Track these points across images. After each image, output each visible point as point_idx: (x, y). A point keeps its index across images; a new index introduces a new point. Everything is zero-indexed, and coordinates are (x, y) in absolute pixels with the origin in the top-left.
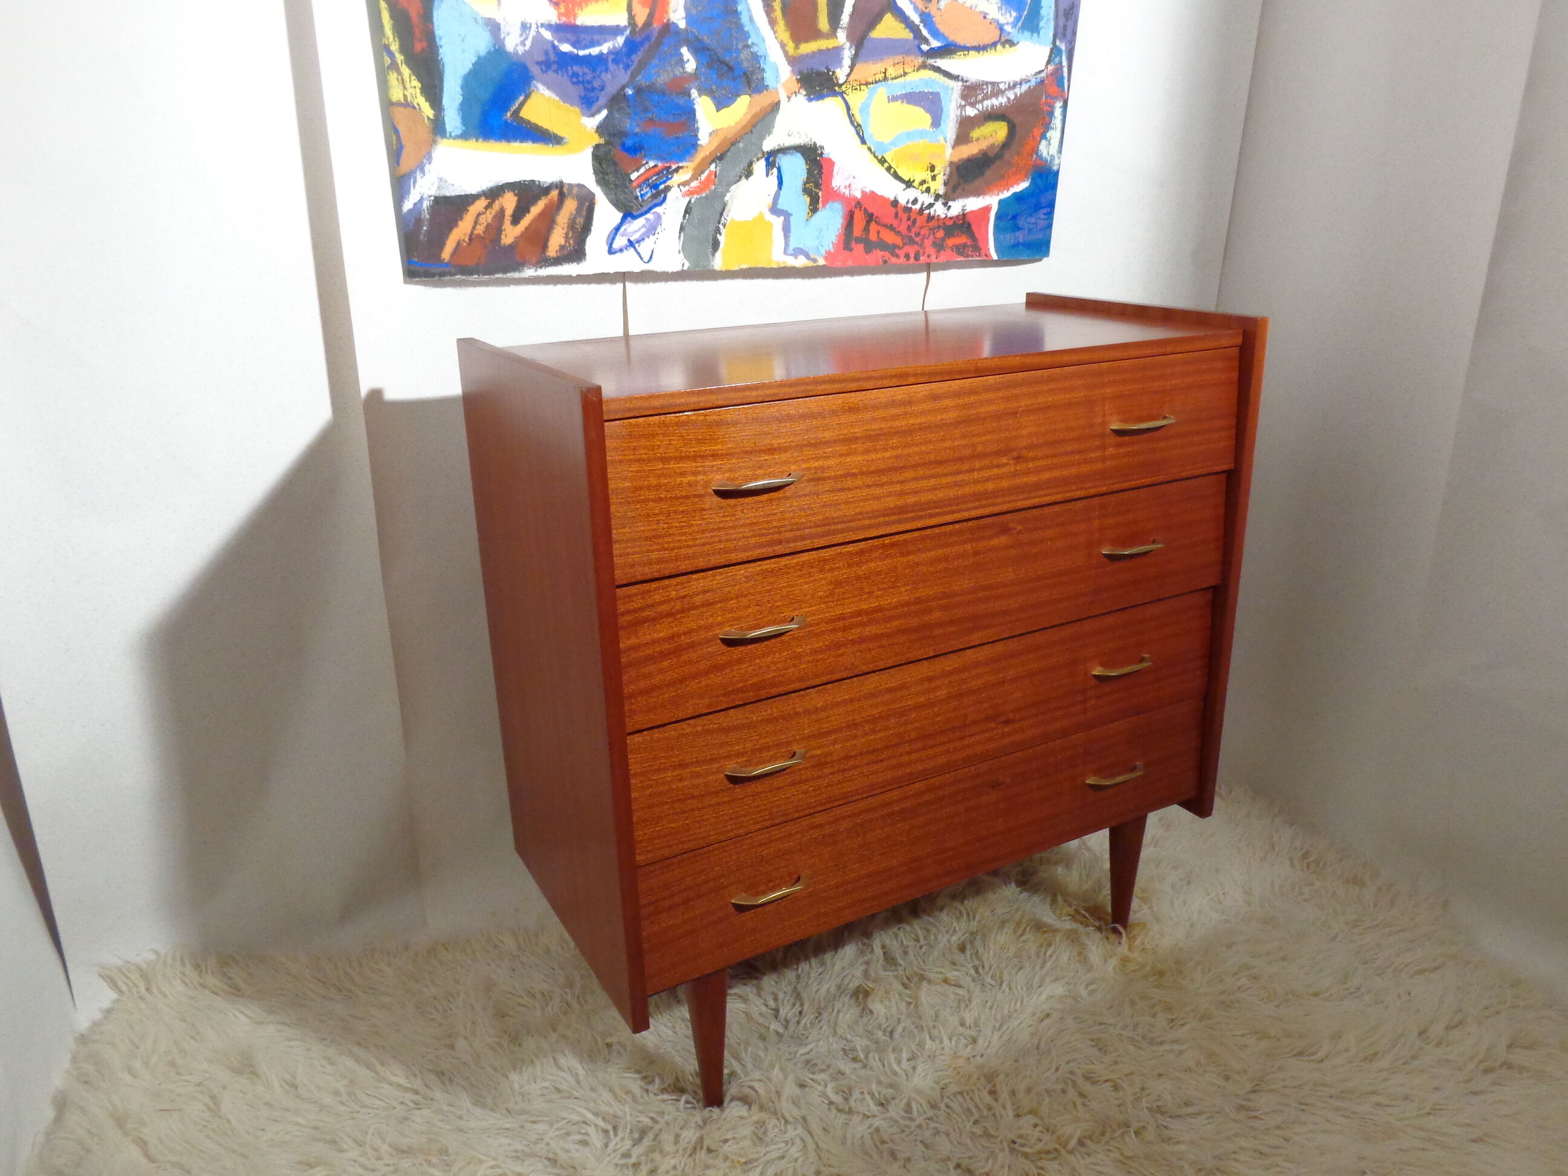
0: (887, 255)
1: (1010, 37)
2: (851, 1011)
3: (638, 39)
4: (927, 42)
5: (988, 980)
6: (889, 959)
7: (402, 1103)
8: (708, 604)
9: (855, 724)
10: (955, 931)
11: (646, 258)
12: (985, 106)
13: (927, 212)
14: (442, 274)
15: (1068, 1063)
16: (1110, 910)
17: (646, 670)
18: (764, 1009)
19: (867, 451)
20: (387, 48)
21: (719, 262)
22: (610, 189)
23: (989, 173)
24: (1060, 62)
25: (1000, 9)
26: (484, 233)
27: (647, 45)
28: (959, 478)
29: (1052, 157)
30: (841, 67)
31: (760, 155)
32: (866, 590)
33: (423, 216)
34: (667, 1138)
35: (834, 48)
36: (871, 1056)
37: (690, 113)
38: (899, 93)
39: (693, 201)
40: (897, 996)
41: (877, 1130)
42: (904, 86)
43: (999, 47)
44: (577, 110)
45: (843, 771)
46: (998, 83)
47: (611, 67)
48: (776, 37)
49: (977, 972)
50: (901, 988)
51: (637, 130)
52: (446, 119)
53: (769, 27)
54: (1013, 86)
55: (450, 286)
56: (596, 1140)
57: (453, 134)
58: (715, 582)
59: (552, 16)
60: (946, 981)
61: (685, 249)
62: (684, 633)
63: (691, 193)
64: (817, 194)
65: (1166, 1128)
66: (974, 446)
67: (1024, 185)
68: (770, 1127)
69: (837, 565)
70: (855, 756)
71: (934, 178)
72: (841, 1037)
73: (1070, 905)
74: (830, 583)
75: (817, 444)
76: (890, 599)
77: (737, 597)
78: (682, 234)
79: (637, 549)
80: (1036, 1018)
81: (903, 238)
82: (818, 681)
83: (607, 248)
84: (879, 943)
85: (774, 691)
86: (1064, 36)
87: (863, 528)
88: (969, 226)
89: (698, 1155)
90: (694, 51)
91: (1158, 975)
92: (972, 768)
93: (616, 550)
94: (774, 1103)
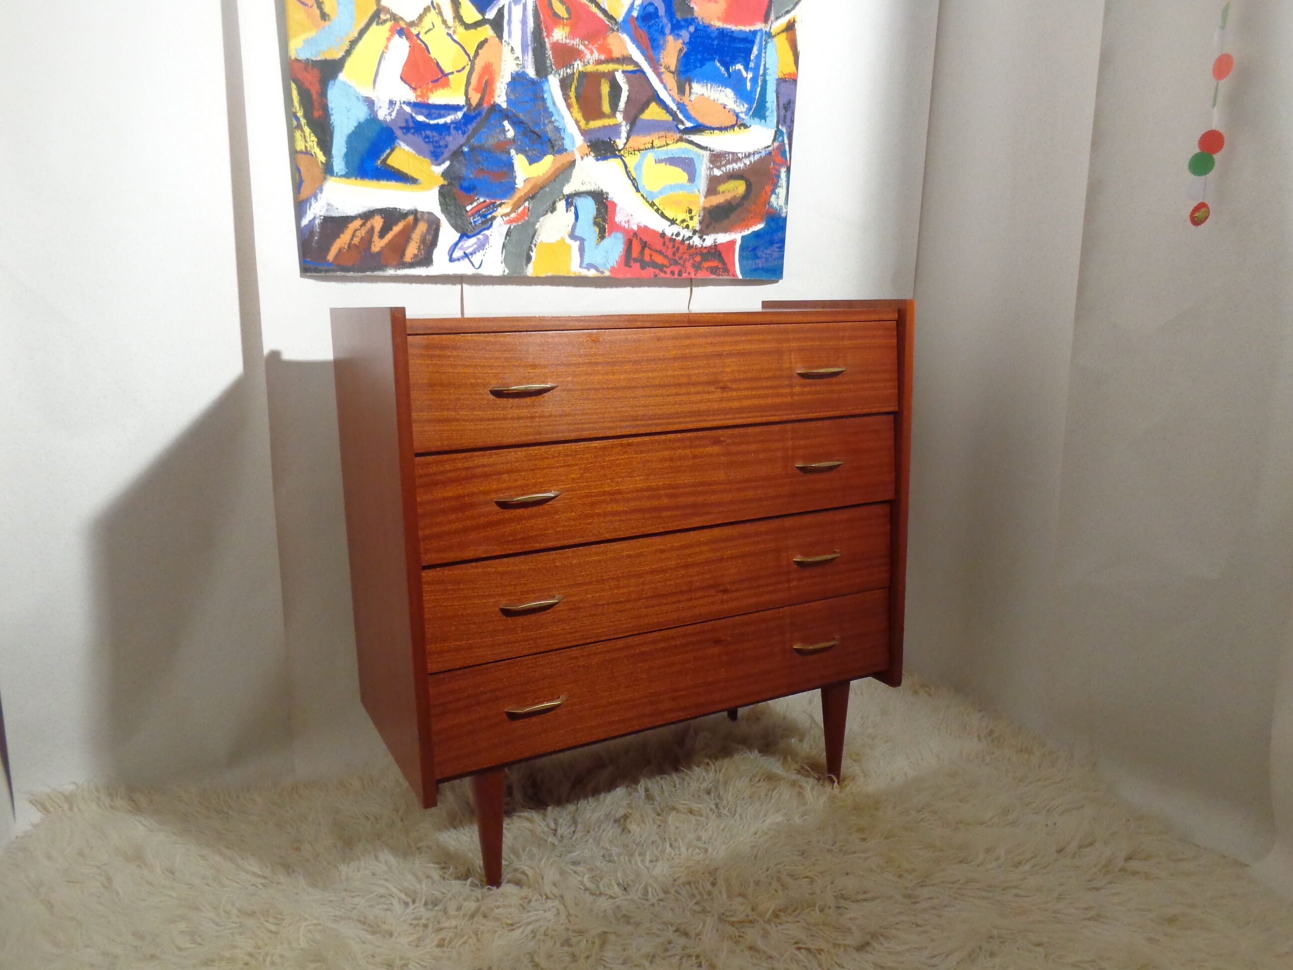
0: (657, 271)
1: (744, 122)
2: (611, 831)
3: (472, 113)
4: (683, 123)
5: (725, 812)
6: (649, 797)
7: (253, 885)
8: (486, 476)
9: (603, 580)
10: (704, 780)
11: (477, 265)
12: (728, 169)
13: (687, 242)
14: (327, 271)
15: (776, 865)
16: (826, 768)
17: (438, 520)
18: (546, 829)
19: (607, 373)
20: (295, 115)
21: (530, 271)
22: (451, 217)
23: (733, 216)
24: (783, 141)
26: (359, 243)
27: (479, 119)
28: (678, 399)
30: (620, 138)
31: (561, 197)
32: (609, 476)
33: (315, 230)
34: (452, 906)
35: (614, 125)
36: (622, 857)
37: (511, 166)
38: (663, 157)
39: (512, 227)
40: (651, 821)
41: (618, 907)
42: (667, 153)
43: (736, 128)
44: (428, 160)
45: (594, 615)
46: (737, 153)
47: (453, 131)
48: (572, 116)
49: (717, 807)
50: (655, 816)
51: (472, 176)
52: (335, 164)
53: (567, 109)
54: (748, 156)
55: (334, 281)
56: (398, 907)
57: (339, 174)
58: (492, 460)
59: (411, 96)
60: (691, 812)
61: (506, 261)
62: (468, 495)
63: (510, 222)
64: (604, 226)
65: (845, 908)
66: (689, 376)
67: (760, 226)
68: (533, 900)
69: (586, 456)
70: (603, 605)
72: (602, 847)
73: (797, 763)
74: (580, 469)
75: (569, 365)
76: (627, 485)
77: (509, 472)
78: (504, 251)
79: (432, 428)
80: (757, 835)
81: (670, 260)
82: (571, 542)
83: (448, 258)
84: (643, 788)
85: (537, 546)
86: (785, 122)
87: (604, 428)
88: (720, 255)
89: (475, 919)
90: (513, 124)
91: (857, 808)
92: (698, 625)
93: (416, 428)
94: (539, 884)
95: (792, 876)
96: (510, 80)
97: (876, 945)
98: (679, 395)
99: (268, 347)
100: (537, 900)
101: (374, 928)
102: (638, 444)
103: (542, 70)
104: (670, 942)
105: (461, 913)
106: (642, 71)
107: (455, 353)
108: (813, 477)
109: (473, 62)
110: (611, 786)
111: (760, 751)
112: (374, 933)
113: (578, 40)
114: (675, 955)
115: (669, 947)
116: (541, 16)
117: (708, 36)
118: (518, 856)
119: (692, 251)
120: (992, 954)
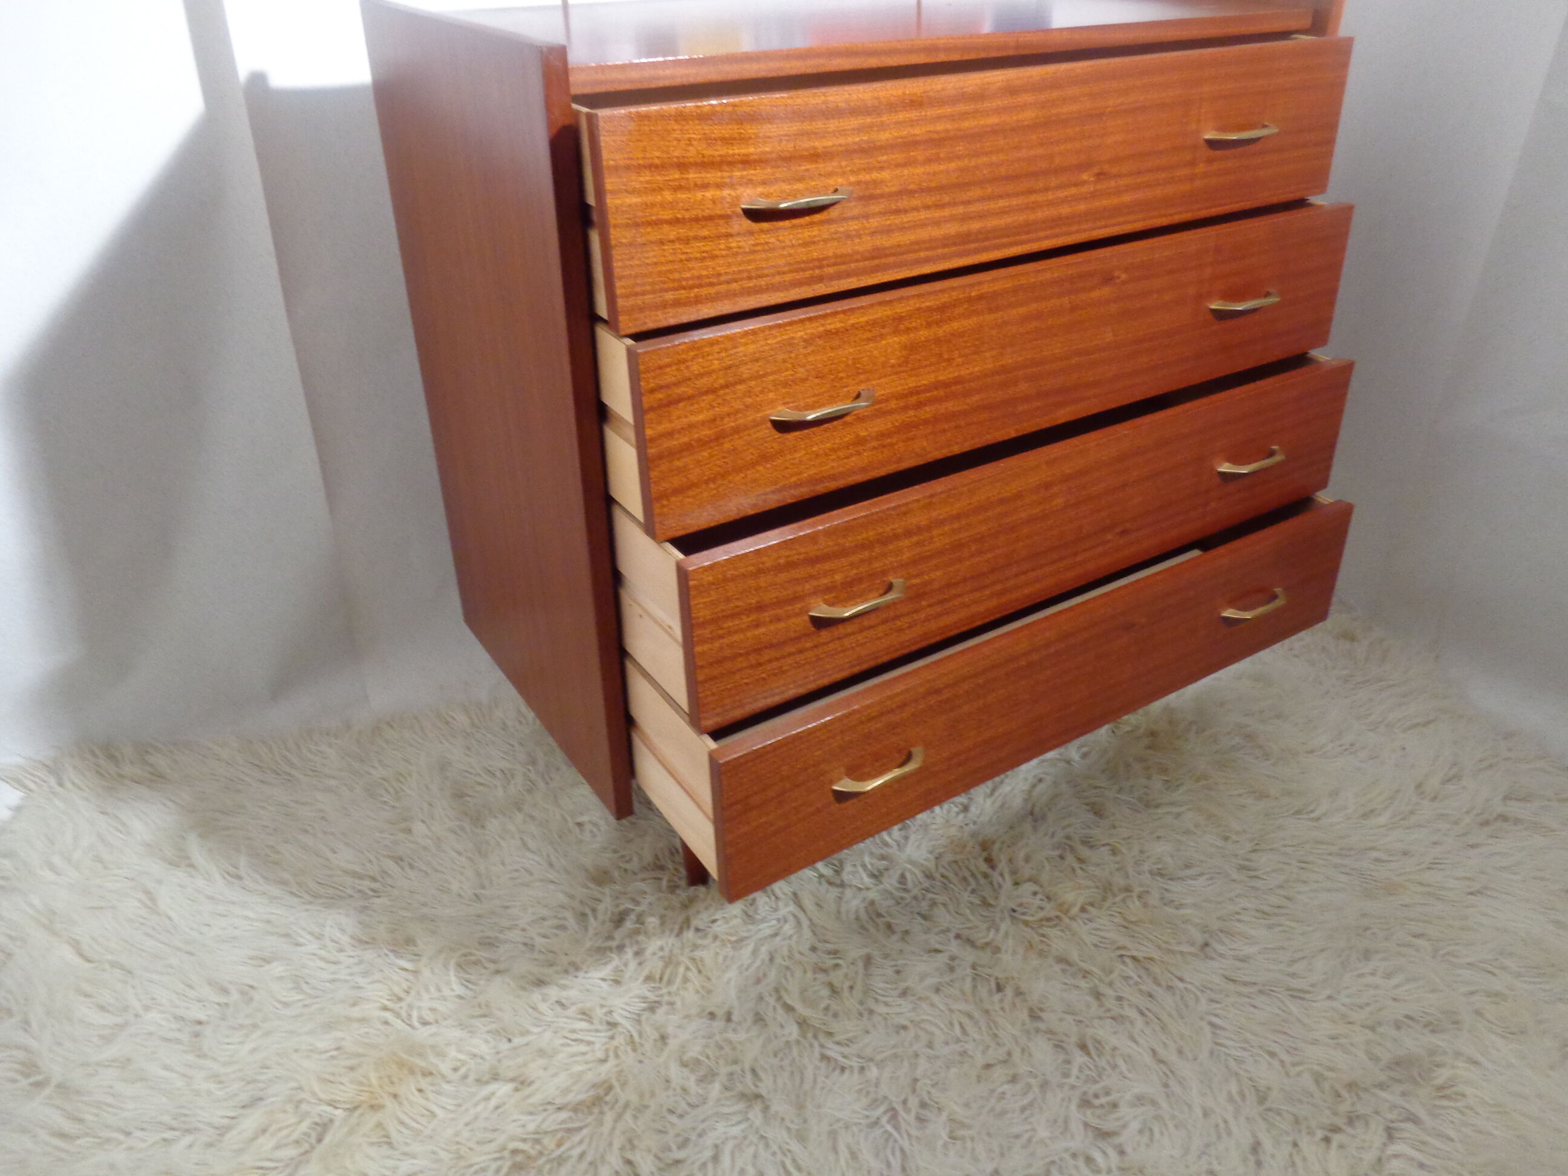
19: (929, 161)
34: (651, 919)
41: (872, 903)
62: (728, 415)
65: (1167, 890)
66: (1051, 156)
68: (760, 905)
95: (1087, 844)
98: (1034, 192)
100: (767, 904)
101: (548, 957)
104: (954, 958)
105: (665, 928)
114: (964, 977)
115: (954, 964)
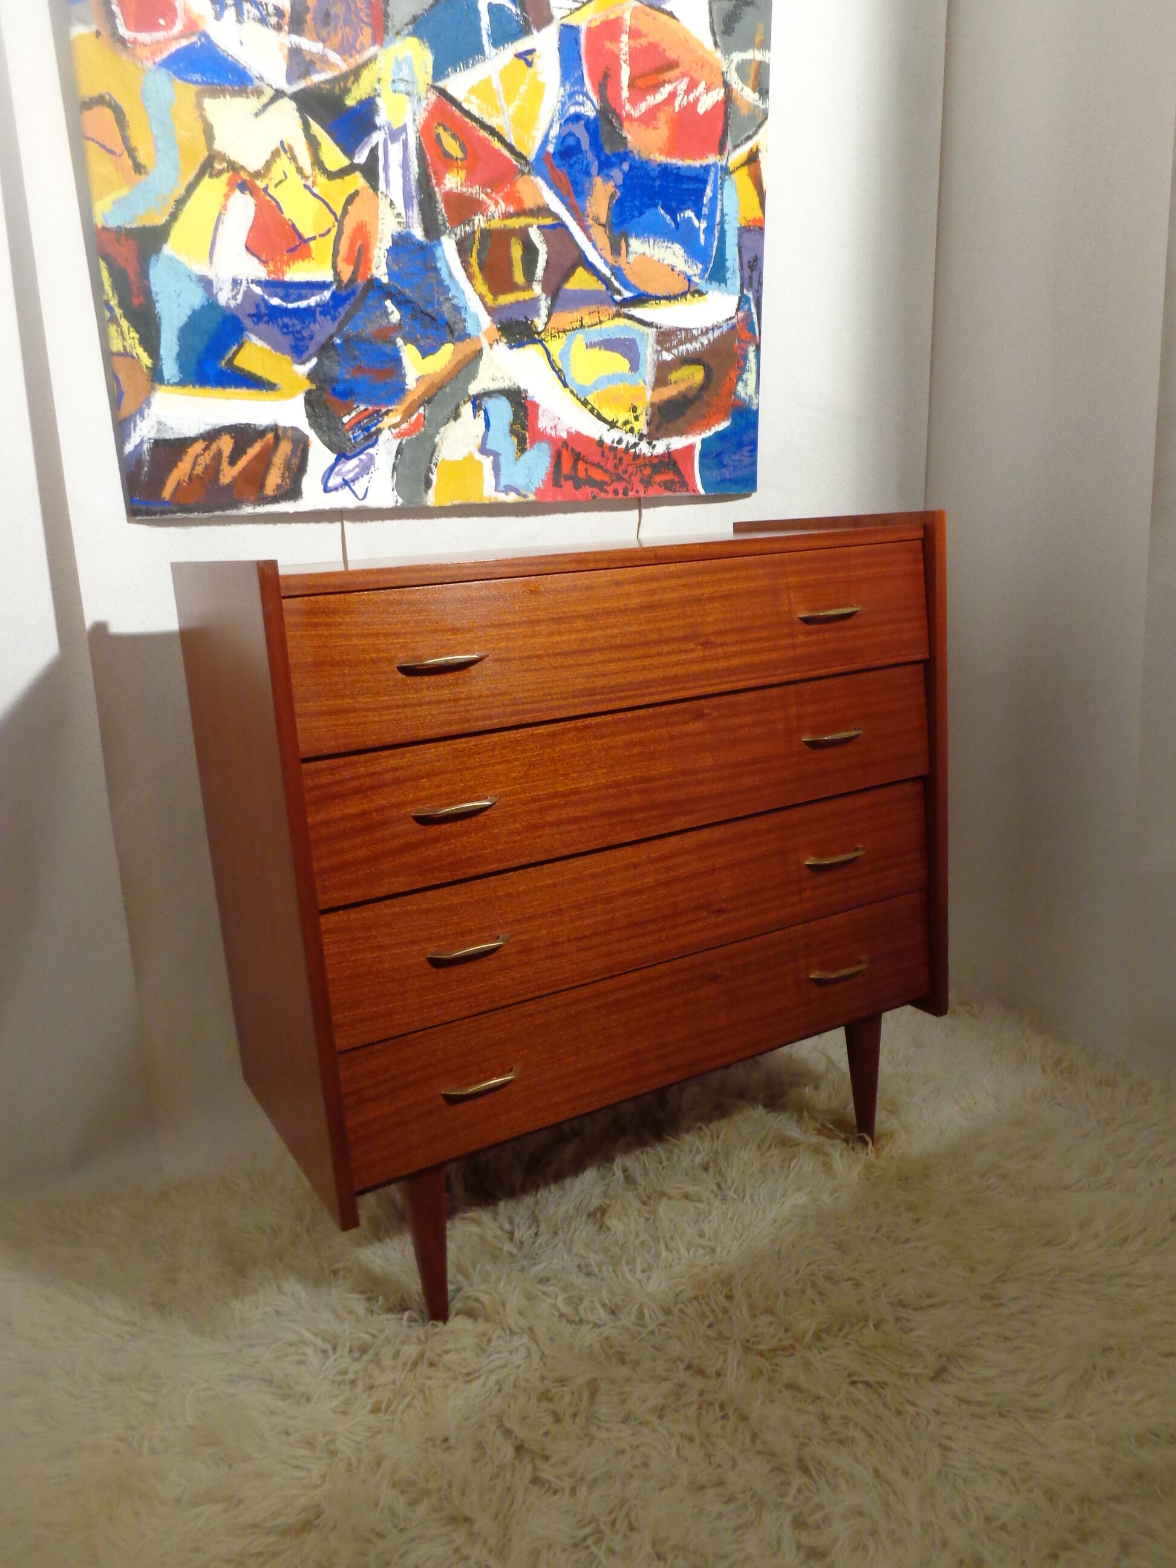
0: (596, 491)
1: (699, 287)
2: (586, 1230)
3: (344, 293)
4: (619, 293)
5: (731, 1194)
6: (629, 1180)
7: (118, 1335)
8: (398, 782)
9: (561, 910)
10: (698, 1151)
11: (361, 495)
12: (680, 351)
13: (633, 450)
14: (163, 512)
15: (808, 1265)
16: (855, 1122)
17: (338, 846)
18: (499, 1232)
19: (551, 634)
20: (107, 304)
21: (431, 499)
22: (323, 432)
23: (689, 413)
24: (749, 309)
25: (686, 262)
26: (203, 473)
27: (353, 299)
28: (647, 662)
29: (751, 398)
30: (539, 316)
31: (466, 399)
32: (562, 772)
33: (143, 458)
34: (387, 1352)
35: (532, 299)
36: (604, 1268)
37: (397, 360)
38: (596, 340)
39: (404, 442)
40: (636, 1213)
41: (607, 1338)
42: (600, 333)
43: (689, 296)
44: (288, 358)
45: (551, 957)
46: (690, 330)
47: (319, 318)
48: (475, 290)
49: (719, 1188)
50: (641, 1205)
51: (347, 377)
52: (164, 367)
53: (468, 281)
54: (705, 332)
55: (173, 525)
56: (314, 1359)
57: (171, 381)
58: (405, 760)
59: (262, 273)
60: (686, 1197)
61: (398, 487)
62: (376, 810)
63: (401, 435)
64: (524, 435)
65: (908, 1320)
66: (660, 630)
67: (724, 425)
68: (494, 1337)
69: (530, 747)
70: (563, 942)
71: (636, 418)
72: (576, 1254)
73: (816, 1121)
74: (523, 764)
75: (500, 626)
76: (587, 782)
77: (428, 776)
78: (395, 474)
79: (322, 723)
80: (777, 1224)
81: (611, 475)
82: (517, 863)
83: (322, 487)
84: (620, 1166)
85: (472, 872)
86: (751, 285)
87: (552, 708)
88: (675, 464)
89: (419, 1369)
90: (398, 304)
91: (904, 1179)
92: (688, 959)
93: (301, 723)
94: (499, 1314)
95: (828, 1278)
96: (390, 244)
97: (958, 1373)
98: (649, 656)
99: (90, 618)
100: (499, 1337)
101: (284, 1390)
102: (597, 724)
103: (432, 230)
104: (682, 1386)
105: (400, 1361)
106: (563, 225)
107: (348, 619)
108: (826, 752)
109: (340, 222)
110: (577, 1167)
111: (765, 1107)
112: (285, 1398)
113: (478, 187)
114: (690, 1404)
115: (681, 1392)
116: (428, 157)
117: (647, 175)
118: (466, 1276)
119: (639, 462)
120: (1111, 1373)
